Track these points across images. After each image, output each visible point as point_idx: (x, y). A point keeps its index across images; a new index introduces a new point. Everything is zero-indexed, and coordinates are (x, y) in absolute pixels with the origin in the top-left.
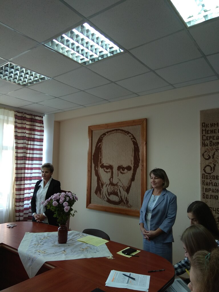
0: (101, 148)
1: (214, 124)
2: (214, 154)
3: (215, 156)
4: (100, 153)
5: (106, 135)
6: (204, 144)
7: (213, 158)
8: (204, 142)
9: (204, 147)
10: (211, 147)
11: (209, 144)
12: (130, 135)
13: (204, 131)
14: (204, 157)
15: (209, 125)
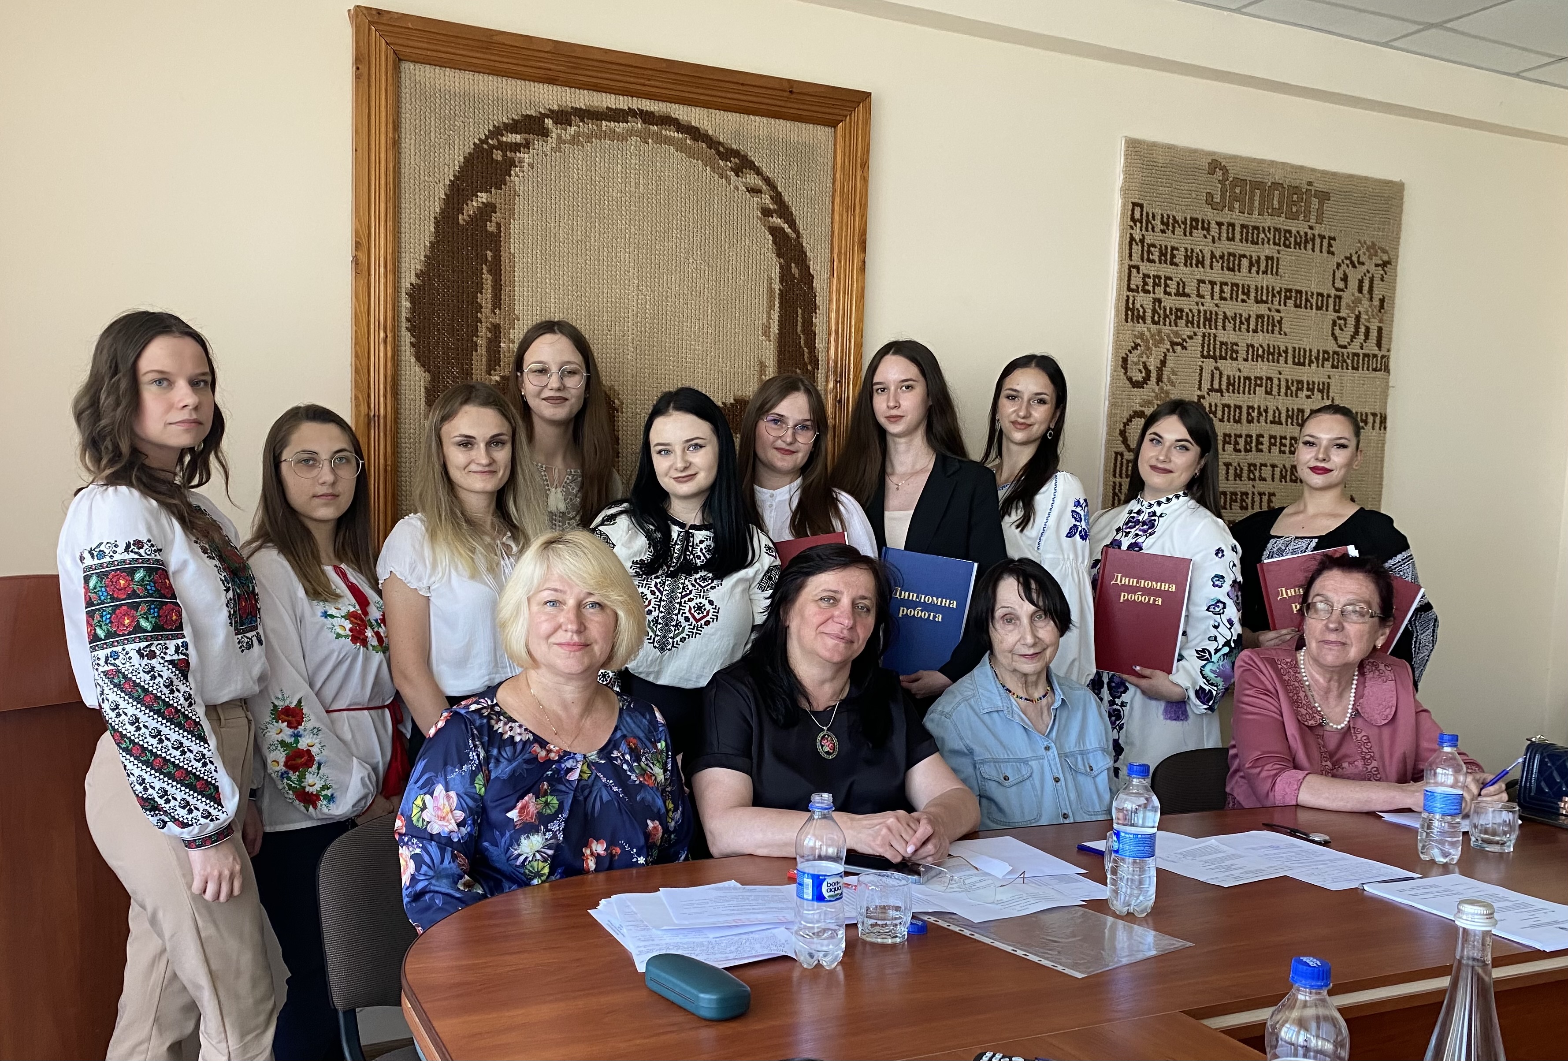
0: (495, 241)
1: (1175, 221)
2: (1163, 363)
3: (1166, 372)
4: (487, 278)
5: (545, 133)
6: (1132, 310)
7: (1159, 380)
8: (1133, 303)
9: (1130, 324)
10: (1154, 328)
11: (1149, 314)
12: (753, 179)
13: (1137, 244)
14: (1126, 373)
15: (1158, 222)
